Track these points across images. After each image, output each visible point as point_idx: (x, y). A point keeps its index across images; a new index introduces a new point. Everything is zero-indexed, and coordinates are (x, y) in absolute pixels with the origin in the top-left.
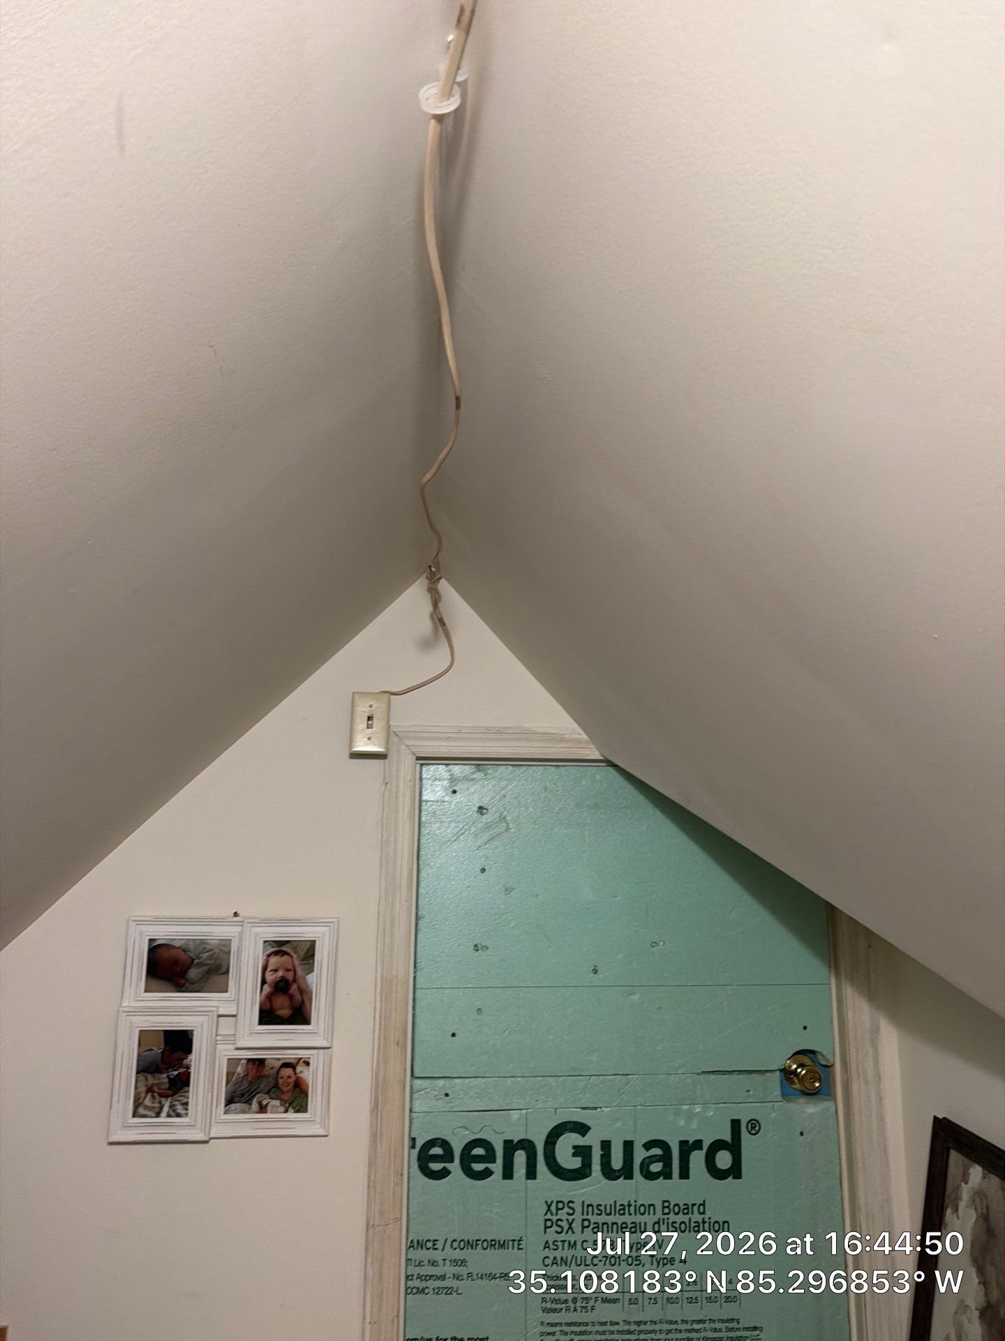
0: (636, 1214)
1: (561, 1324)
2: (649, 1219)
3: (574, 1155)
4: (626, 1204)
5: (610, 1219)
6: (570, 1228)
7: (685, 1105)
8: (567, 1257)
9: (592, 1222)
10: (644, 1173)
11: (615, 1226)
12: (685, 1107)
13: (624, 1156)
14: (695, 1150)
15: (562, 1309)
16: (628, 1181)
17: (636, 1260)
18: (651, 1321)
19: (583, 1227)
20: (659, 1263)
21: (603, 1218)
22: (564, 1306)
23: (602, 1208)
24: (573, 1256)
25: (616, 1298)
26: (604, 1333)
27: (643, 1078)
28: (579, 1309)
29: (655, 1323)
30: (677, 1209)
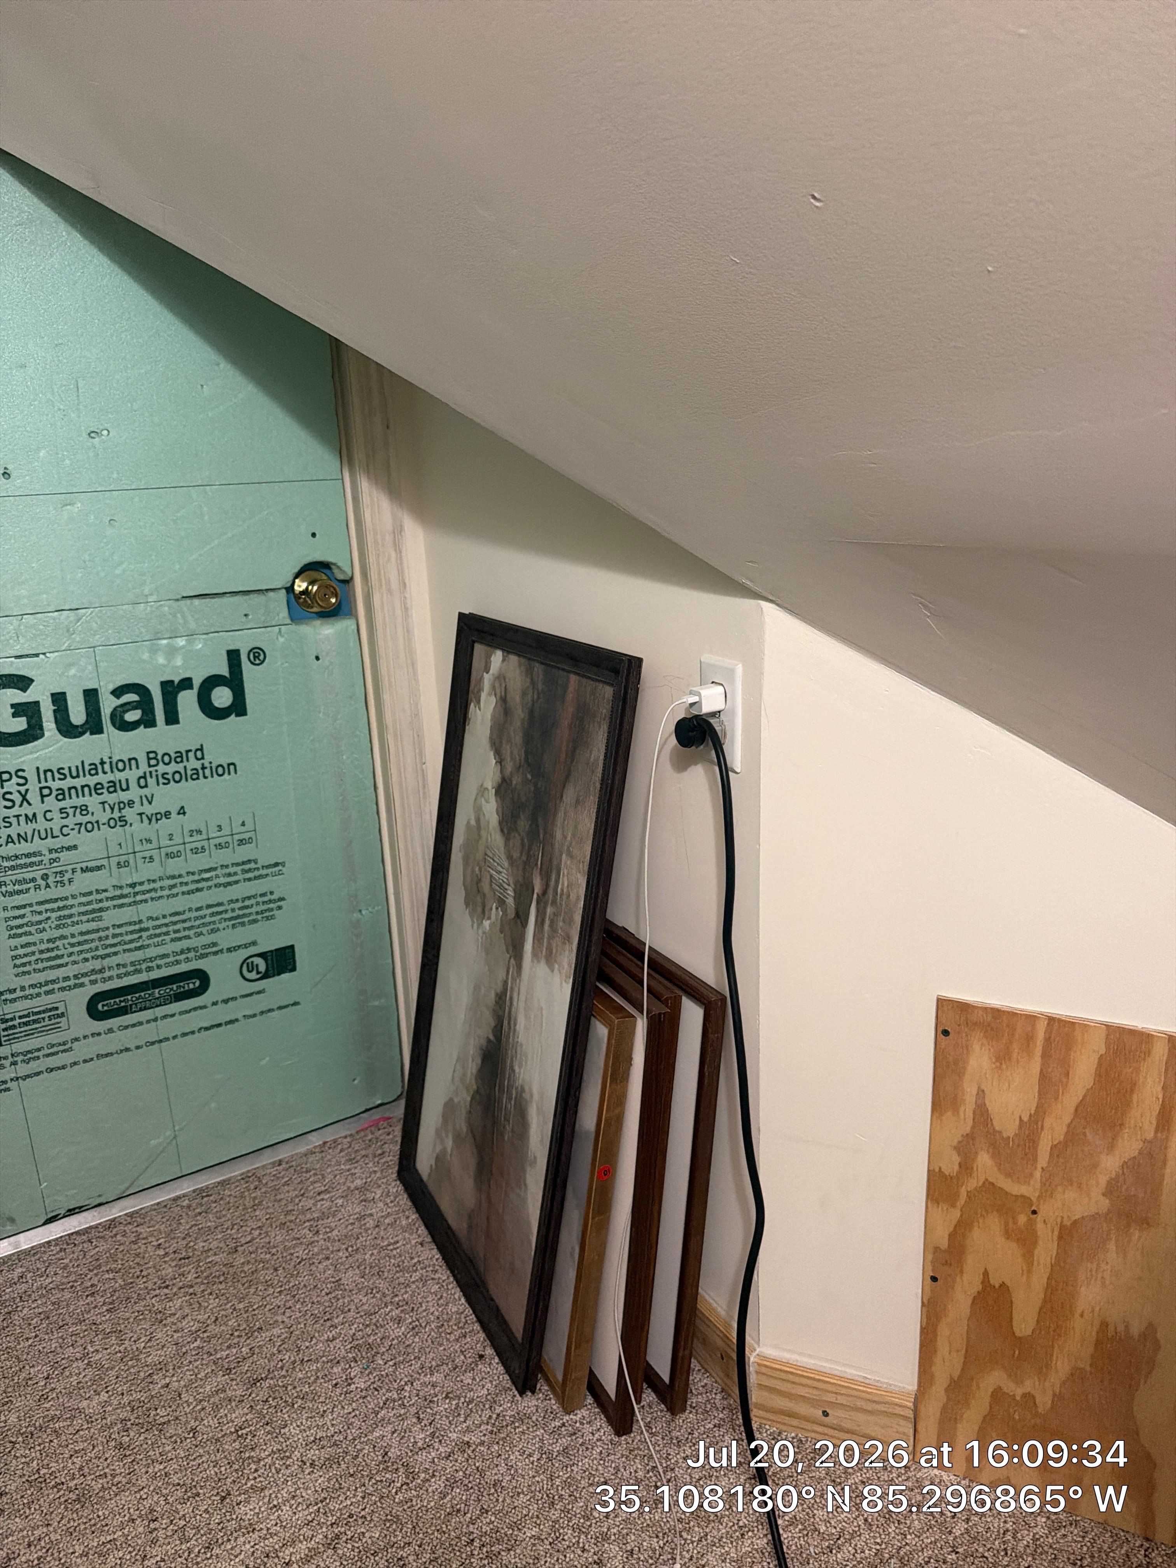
0: (112, 772)
1: (31, 905)
2: (132, 775)
3: (14, 715)
4: (97, 762)
5: (78, 783)
6: (24, 798)
7: (164, 639)
8: (26, 833)
9: (54, 787)
10: (117, 725)
11: (86, 789)
12: (165, 642)
13: (87, 709)
14: (185, 689)
15: (29, 889)
16: (97, 736)
17: (120, 821)
18: (149, 880)
19: (43, 796)
20: (150, 820)
21: (69, 782)
22: (32, 884)
23: (66, 771)
24: (34, 830)
25: (99, 865)
26: (89, 903)
27: (101, 611)
28: (51, 885)
29: (154, 881)
30: (166, 759)
